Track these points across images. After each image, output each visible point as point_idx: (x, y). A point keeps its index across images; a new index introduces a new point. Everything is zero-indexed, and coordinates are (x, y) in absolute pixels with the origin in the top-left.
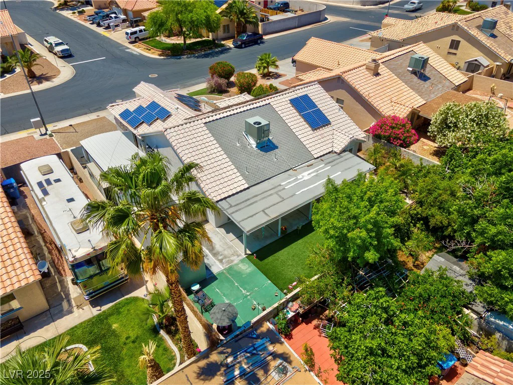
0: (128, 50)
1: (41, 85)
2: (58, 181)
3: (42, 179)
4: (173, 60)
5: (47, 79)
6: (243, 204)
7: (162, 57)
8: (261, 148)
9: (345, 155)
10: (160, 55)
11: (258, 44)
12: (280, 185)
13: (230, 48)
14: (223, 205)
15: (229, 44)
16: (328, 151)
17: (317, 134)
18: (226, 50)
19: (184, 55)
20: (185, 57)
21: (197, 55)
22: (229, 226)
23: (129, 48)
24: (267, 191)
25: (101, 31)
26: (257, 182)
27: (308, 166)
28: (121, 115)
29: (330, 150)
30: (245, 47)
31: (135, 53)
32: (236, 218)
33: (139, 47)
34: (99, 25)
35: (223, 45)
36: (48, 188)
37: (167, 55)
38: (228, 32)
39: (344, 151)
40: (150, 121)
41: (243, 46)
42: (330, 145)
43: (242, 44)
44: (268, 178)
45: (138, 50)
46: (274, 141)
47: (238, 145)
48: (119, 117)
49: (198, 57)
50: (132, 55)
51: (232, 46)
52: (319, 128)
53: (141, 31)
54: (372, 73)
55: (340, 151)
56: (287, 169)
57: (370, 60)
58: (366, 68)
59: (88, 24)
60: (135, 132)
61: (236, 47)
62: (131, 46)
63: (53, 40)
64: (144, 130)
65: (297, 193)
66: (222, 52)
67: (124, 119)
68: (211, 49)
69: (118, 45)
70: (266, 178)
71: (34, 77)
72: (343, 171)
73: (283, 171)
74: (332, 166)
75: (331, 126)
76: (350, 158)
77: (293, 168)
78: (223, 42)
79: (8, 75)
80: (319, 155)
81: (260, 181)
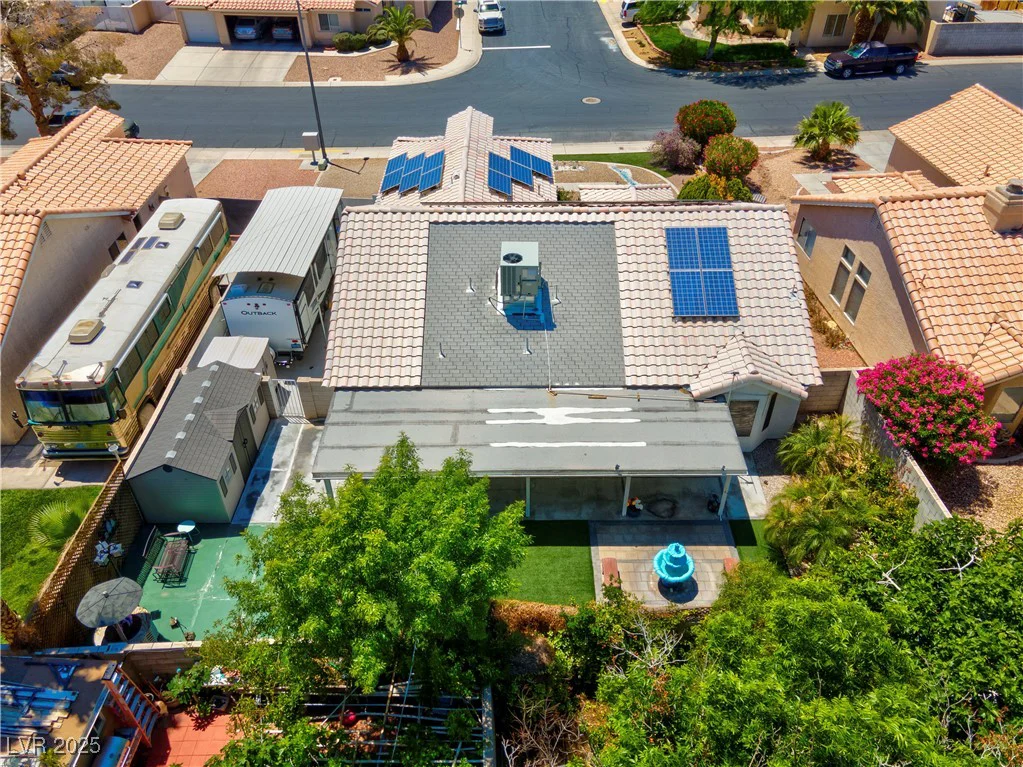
0: (604, 39)
2: (165, 245)
5: (422, 68)
6: (371, 415)
7: (651, 66)
8: (515, 314)
9: (709, 409)
10: (651, 61)
11: (893, 76)
12: (486, 411)
14: (339, 400)
15: (819, 62)
16: (673, 381)
17: (679, 331)
19: (698, 70)
20: (696, 74)
21: (723, 75)
23: (611, 35)
24: (444, 411)
26: (447, 384)
27: (591, 397)
28: (391, 162)
29: (684, 381)
30: (853, 77)
31: (612, 46)
33: (630, 36)
35: (803, 64)
37: (665, 64)
38: (838, 33)
39: (717, 397)
41: (847, 73)
42: (692, 371)
43: (844, 67)
44: (477, 384)
45: (624, 41)
46: (556, 312)
47: (469, 291)
49: (718, 81)
50: (602, 50)
51: (822, 68)
52: (695, 320)
54: (994, 224)
55: (702, 395)
56: (534, 384)
57: (1004, 186)
58: (985, 205)
61: (829, 73)
62: (619, 31)
65: (492, 445)
67: (388, 171)
68: (767, 67)
69: (599, 26)
70: (472, 384)
71: (405, 61)
72: (655, 444)
73: (524, 384)
74: (642, 421)
75: (735, 324)
76: (714, 421)
77: (552, 387)
78: (809, 56)
79: (373, 49)
80: (642, 382)
81: (456, 384)
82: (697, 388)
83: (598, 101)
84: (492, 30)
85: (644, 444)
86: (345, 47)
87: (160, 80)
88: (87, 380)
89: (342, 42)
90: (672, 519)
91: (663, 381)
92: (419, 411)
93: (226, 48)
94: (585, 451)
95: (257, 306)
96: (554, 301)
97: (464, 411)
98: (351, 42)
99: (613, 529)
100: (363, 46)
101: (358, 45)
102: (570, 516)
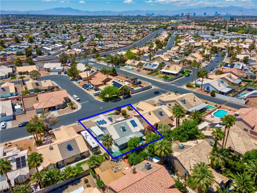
0: (94, 99)
1: (75, 110)
2: (88, 135)
3: (86, 135)
4: (106, 103)
5: (76, 108)
6: (119, 141)
7: (103, 102)
10: (103, 101)
11: (130, 98)
12: (126, 138)
13: (122, 99)
14: (115, 141)
15: (121, 97)
18: (120, 99)
19: (109, 101)
20: (109, 102)
22: (116, 145)
23: (94, 98)
25: (85, 90)
27: (132, 134)
28: (97, 122)
30: (126, 99)
31: (96, 100)
32: (117, 143)
33: (97, 97)
34: (85, 89)
35: (120, 98)
36: (87, 137)
37: (105, 101)
38: (122, 94)
40: (103, 124)
44: (124, 136)
45: (97, 98)
47: (119, 130)
48: (96, 122)
49: (113, 102)
50: (95, 100)
51: (122, 98)
53: (98, 93)
54: (149, 114)
56: (127, 135)
59: (81, 88)
60: (100, 126)
61: (123, 99)
62: (95, 97)
63: (75, 96)
64: (101, 126)
66: (119, 100)
67: (97, 123)
68: (116, 99)
69: (91, 96)
75: (138, 126)
76: (140, 133)
77: (129, 135)
78: (120, 97)
79: (66, 107)
82: (138, 131)
83: (102, 108)
86: (62, 108)
91: (135, 132)
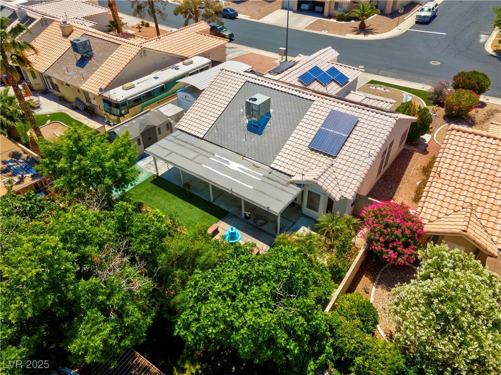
0: (483, 35)
2: (177, 69)
8: (251, 125)
9: (292, 188)
10: (496, 51)
12: (214, 154)
16: (289, 172)
17: (307, 154)
24: (201, 149)
26: (211, 141)
27: (254, 165)
29: (293, 174)
39: (299, 185)
46: (266, 129)
52: (317, 152)
55: (294, 181)
65: (204, 165)
71: (363, 29)
72: (256, 190)
73: (235, 151)
74: (262, 181)
75: (332, 160)
76: (288, 193)
77: (244, 156)
79: (353, 21)
80: (277, 167)
81: (214, 142)
82: (295, 178)
83: (439, 63)
84: (421, 21)
85: (252, 188)
86: (340, 18)
87: (261, 21)
88: (115, 100)
89: (339, 16)
90: (260, 227)
91: (285, 171)
92: (194, 146)
93: (294, 12)
94: (229, 181)
95: (186, 97)
96: (268, 124)
97: (207, 152)
98: (344, 16)
99: (234, 219)
100: (349, 19)
101: (346, 19)
102: (225, 208)
